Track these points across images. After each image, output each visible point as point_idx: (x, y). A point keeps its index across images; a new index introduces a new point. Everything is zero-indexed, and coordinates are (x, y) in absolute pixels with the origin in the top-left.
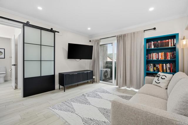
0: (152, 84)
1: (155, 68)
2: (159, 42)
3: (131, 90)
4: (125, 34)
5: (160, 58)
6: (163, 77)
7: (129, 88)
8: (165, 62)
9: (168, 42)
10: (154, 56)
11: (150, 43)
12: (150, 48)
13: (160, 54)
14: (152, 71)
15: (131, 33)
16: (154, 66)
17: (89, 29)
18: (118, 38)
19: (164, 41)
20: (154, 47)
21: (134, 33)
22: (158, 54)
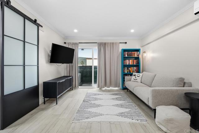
0: (130, 81)
1: (128, 70)
2: (130, 52)
3: (111, 89)
4: (106, 43)
5: (130, 63)
6: (138, 76)
7: (109, 87)
8: (133, 66)
9: (135, 53)
10: (127, 62)
11: (125, 53)
12: (125, 56)
13: (130, 60)
14: (126, 72)
15: (111, 43)
16: (128, 69)
17: (76, 31)
18: (100, 45)
19: (133, 52)
20: (127, 56)
21: (113, 43)
22: (129, 60)
